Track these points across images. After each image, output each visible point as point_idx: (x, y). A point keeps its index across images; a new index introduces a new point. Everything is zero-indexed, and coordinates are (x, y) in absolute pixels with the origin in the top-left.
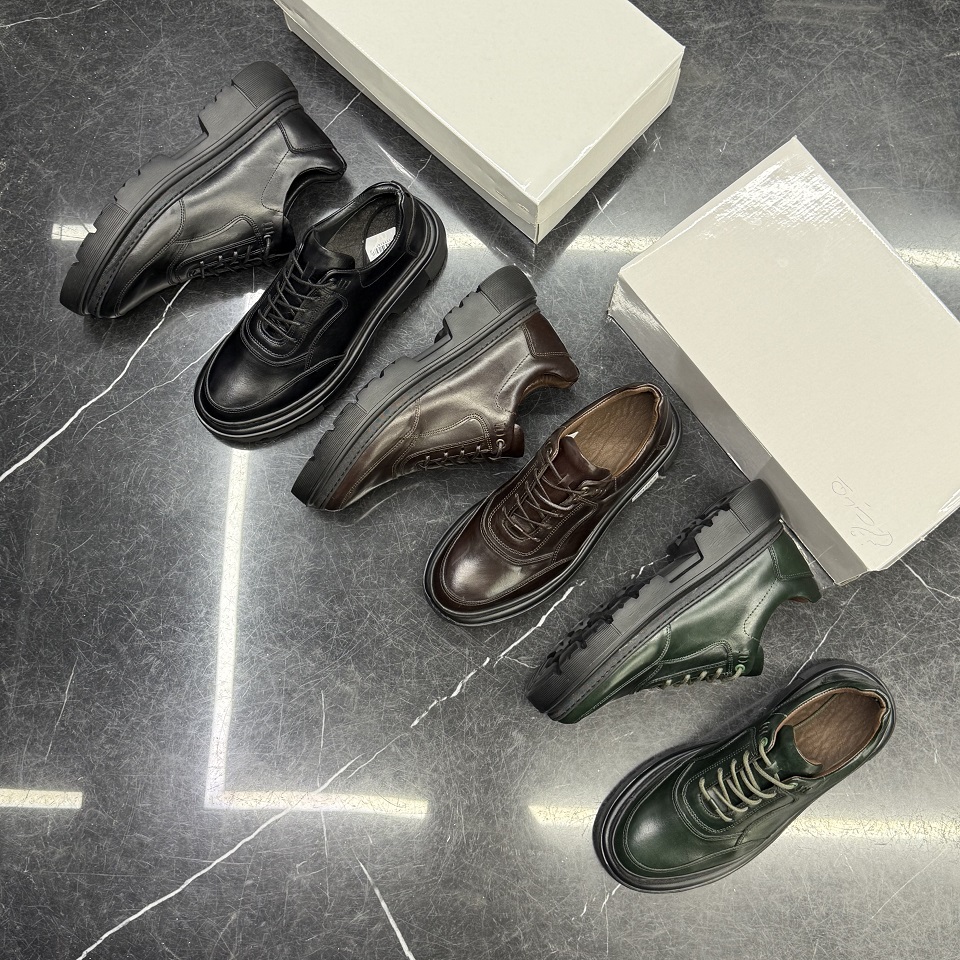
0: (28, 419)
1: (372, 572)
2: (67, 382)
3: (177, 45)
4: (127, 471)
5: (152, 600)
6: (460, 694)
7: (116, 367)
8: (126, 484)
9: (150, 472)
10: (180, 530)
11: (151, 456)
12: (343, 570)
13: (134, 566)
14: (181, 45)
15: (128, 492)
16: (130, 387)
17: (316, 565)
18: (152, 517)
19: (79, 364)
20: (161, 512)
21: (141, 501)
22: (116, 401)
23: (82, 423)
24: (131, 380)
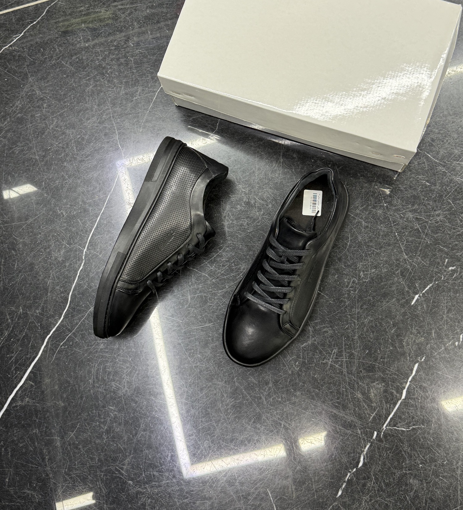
0: (14, 355)
1: (275, 393)
2: (33, 323)
3: (41, 79)
4: (89, 372)
5: (132, 458)
6: (364, 464)
7: (62, 302)
8: (91, 381)
9: (105, 368)
10: (136, 403)
11: (102, 357)
12: (255, 397)
13: (113, 437)
14: (43, 78)
15: (94, 386)
16: (75, 313)
17: (235, 399)
18: (115, 399)
19: (37, 308)
20: (120, 393)
21: (105, 390)
22: (68, 325)
23: (50, 348)
24: (74, 309)
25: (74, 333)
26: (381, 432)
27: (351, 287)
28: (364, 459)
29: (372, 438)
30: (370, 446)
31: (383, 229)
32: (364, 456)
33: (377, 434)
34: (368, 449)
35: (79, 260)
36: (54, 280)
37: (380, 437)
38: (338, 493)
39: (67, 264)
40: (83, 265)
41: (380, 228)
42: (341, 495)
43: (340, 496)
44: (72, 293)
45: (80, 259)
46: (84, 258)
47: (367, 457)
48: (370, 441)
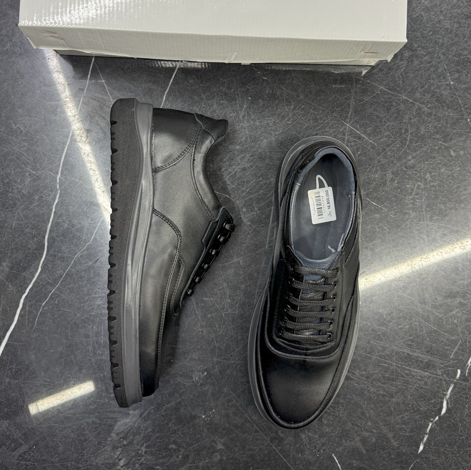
6: (448, 410)
7: (36, 249)
16: (56, 262)
22: (49, 279)
23: (29, 310)
24: (55, 256)
25: (58, 288)
26: (465, 370)
27: (416, 194)
28: (447, 403)
29: (455, 378)
30: (454, 387)
31: (451, 115)
32: (447, 401)
33: (461, 372)
34: (452, 391)
35: (52, 191)
36: (22, 220)
37: (465, 375)
38: (419, 448)
39: (36, 198)
40: (59, 198)
41: (447, 113)
42: (423, 450)
43: (421, 452)
44: (49, 235)
45: (53, 189)
46: (58, 188)
47: (451, 401)
48: (453, 381)
